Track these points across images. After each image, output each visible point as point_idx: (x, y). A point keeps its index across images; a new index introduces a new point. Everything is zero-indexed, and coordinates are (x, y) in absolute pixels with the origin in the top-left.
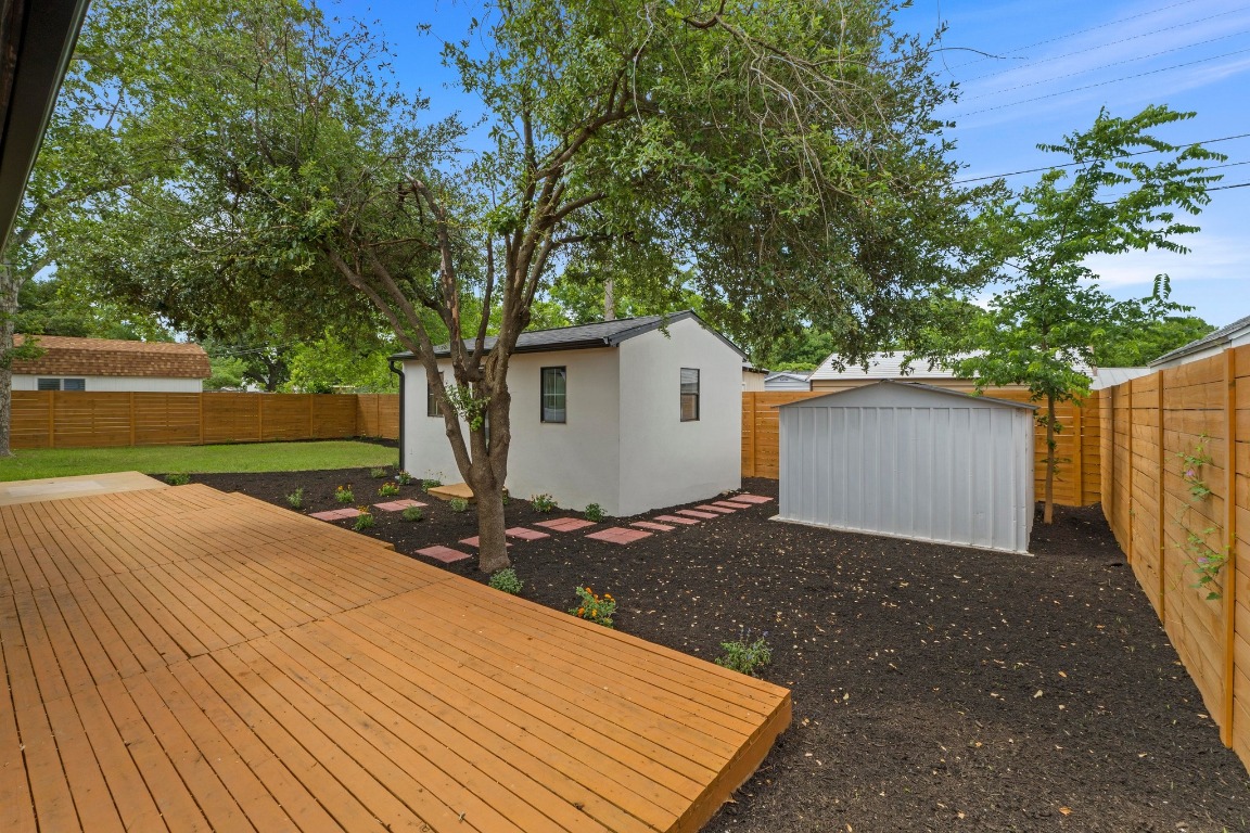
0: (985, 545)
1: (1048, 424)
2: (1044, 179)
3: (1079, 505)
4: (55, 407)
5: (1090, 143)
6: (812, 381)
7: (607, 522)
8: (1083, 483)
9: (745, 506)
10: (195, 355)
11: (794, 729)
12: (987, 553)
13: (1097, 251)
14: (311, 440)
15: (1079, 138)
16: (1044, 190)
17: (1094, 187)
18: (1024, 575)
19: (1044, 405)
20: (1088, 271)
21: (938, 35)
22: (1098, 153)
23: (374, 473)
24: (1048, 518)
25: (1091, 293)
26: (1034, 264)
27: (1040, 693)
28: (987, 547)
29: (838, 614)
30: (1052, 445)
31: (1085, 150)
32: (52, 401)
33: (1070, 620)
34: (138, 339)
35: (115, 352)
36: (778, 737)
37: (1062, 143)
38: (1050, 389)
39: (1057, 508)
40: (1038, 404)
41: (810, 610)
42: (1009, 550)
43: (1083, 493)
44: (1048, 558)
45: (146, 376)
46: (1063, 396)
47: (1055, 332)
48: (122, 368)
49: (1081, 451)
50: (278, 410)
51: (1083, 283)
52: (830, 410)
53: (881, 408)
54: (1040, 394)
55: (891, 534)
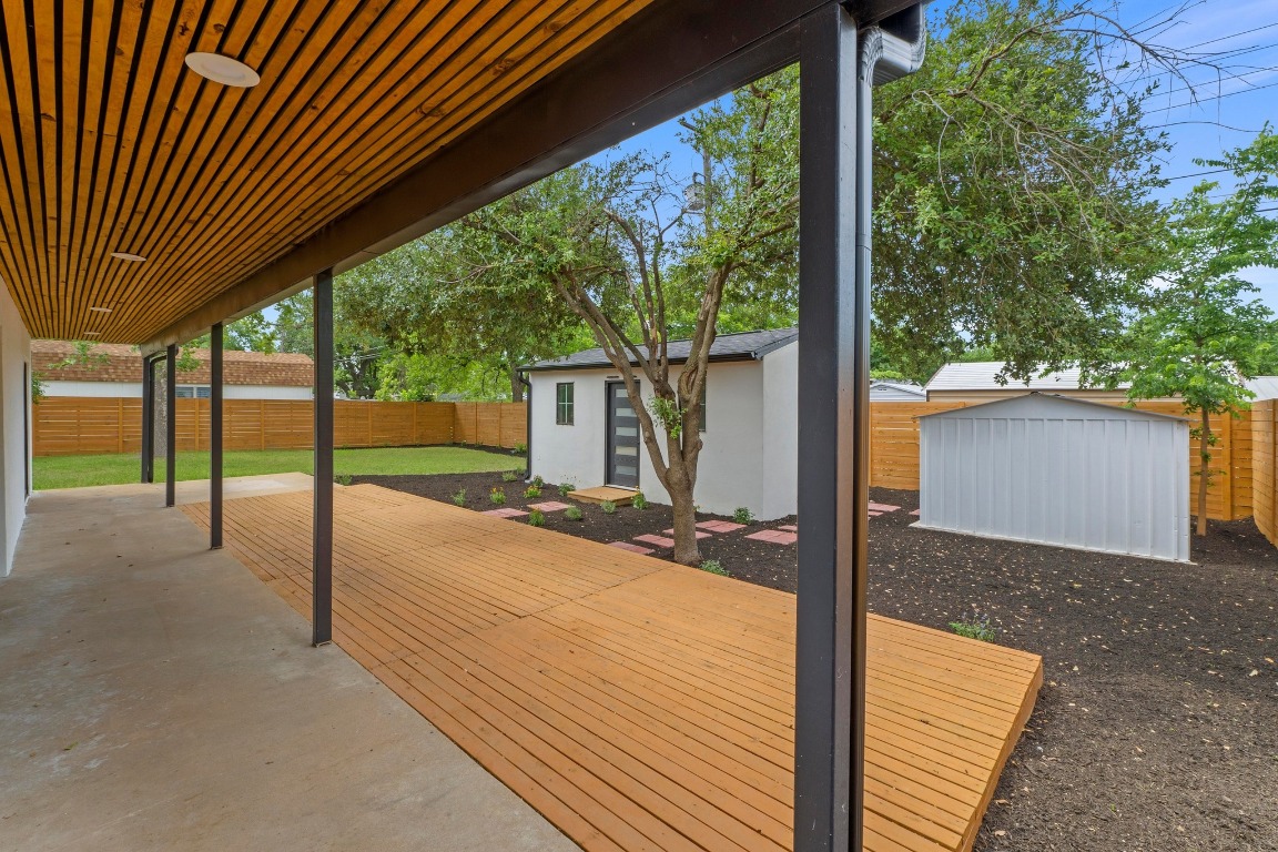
0: (1144, 553)
1: (1202, 437)
2: (1196, 191)
3: (1228, 518)
4: (200, 413)
5: (1252, 158)
6: (928, 392)
7: (756, 526)
8: (1232, 496)
9: (878, 514)
10: (306, 365)
11: (1046, 687)
12: (1148, 561)
13: (1257, 264)
14: (415, 446)
15: (1241, 153)
16: (1195, 202)
17: (1256, 200)
18: (1197, 581)
19: (1197, 417)
20: (1248, 284)
21: (1149, 90)
22: (1260, 168)
23: (506, 477)
24: (1202, 530)
25: (1254, 307)
26: (1186, 278)
27: (1255, 672)
28: (1145, 554)
29: (1030, 607)
30: (1206, 458)
31: (1247, 165)
32: (197, 408)
33: (1258, 620)
34: (242, 349)
35: (239, 362)
36: (1039, 692)
37: (1221, 158)
38: (1204, 402)
39: (1208, 521)
40: (1190, 417)
41: (1000, 603)
42: (1171, 558)
43: (1232, 506)
44: (1213, 567)
45: (264, 384)
46: (1221, 410)
47: (1212, 345)
48: (245, 377)
49: (1231, 464)
50: (385, 416)
51: (1244, 298)
52: (975, 422)
53: (1030, 420)
54: (1195, 407)
55: (1041, 542)
